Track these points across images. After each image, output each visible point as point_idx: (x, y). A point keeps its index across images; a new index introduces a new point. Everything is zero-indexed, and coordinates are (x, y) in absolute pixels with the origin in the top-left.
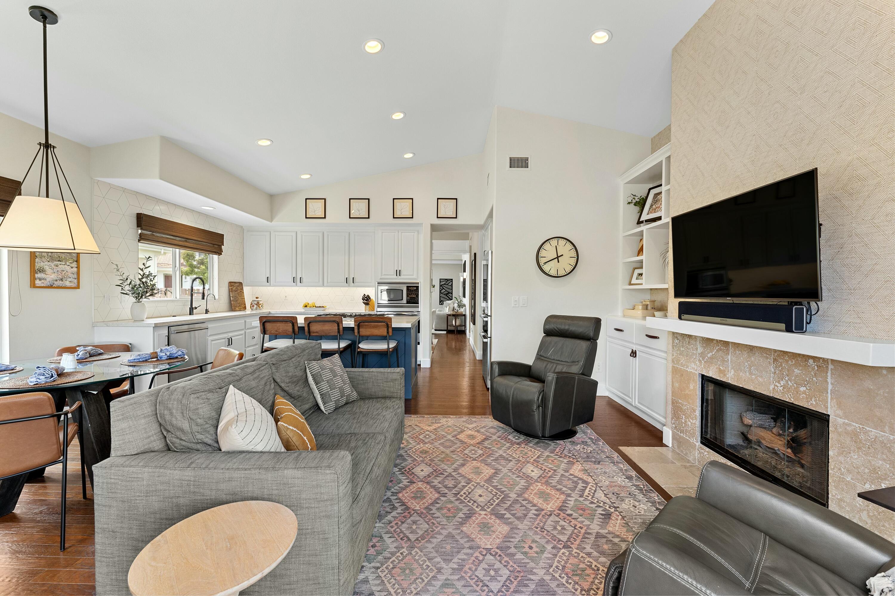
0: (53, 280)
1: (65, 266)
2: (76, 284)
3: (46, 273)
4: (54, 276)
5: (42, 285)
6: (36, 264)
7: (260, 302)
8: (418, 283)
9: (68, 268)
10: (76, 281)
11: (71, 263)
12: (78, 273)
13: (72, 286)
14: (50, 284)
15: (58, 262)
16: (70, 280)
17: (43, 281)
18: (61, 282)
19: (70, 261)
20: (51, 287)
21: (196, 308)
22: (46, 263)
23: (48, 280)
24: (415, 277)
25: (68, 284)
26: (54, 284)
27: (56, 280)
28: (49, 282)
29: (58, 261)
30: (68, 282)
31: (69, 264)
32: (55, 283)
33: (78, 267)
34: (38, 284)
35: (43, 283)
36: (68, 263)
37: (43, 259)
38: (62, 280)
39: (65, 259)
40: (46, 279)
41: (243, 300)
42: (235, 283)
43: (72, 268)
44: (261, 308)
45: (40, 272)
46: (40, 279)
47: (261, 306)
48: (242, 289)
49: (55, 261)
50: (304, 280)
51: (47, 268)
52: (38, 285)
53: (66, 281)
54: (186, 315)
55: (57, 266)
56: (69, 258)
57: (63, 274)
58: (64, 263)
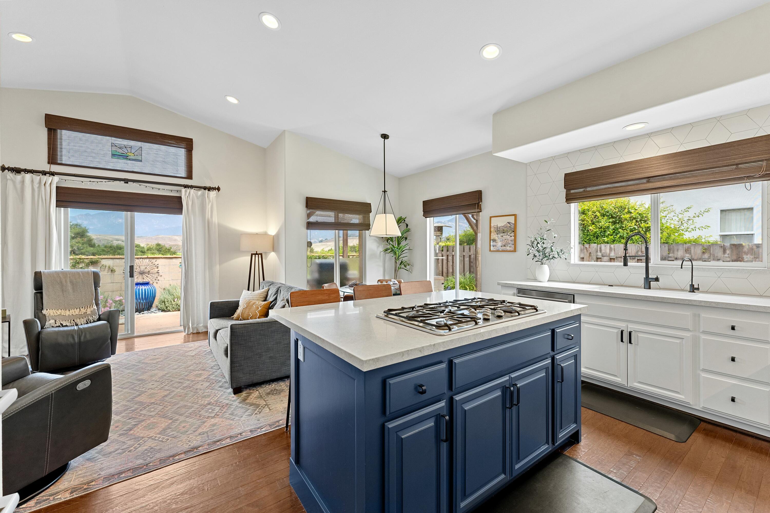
0: (500, 246)
1: (507, 236)
2: (514, 248)
3: (496, 242)
4: (500, 244)
5: (495, 250)
6: (492, 237)
9: (508, 237)
10: (513, 246)
11: (510, 233)
12: (515, 240)
13: (511, 250)
14: (499, 249)
15: (503, 234)
16: (509, 245)
17: (494, 247)
18: (504, 247)
19: (510, 232)
20: (499, 251)
21: (656, 280)
22: (497, 235)
23: (497, 246)
27: (502, 246)
30: (508, 247)
32: (501, 248)
33: (515, 236)
34: (492, 249)
36: (509, 234)
37: (495, 233)
38: (505, 246)
39: (507, 231)
43: (511, 237)
45: (494, 241)
49: (501, 233)
51: (497, 238)
53: (507, 246)
54: (640, 287)
55: (502, 237)
56: (509, 230)
57: (506, 242)
58: (506, 234)
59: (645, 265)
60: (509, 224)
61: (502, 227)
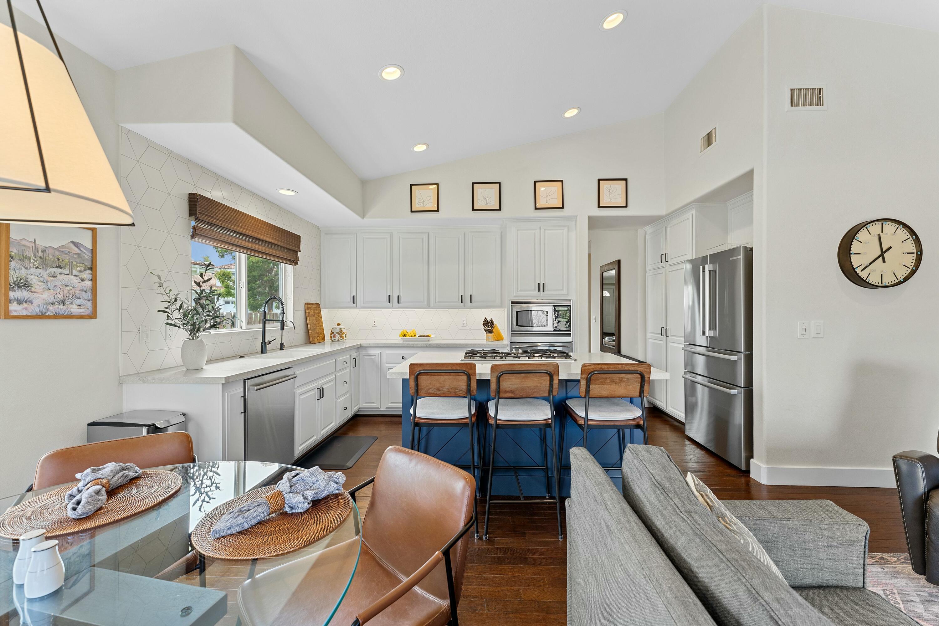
0: (47, 304)
1: (71, 277)
2: (90, 309)
3: (33, 290)
4: (47, 296)
5: (24, 313)
6: (12, 272)
7: (344, 331)
8: (569, 302)
9: (75, 281)
10: (89, 304)
11: (80, 271)
12: (94, 290)
13: (83, 314)
14: (42, 312)
15: (55, 270)
16: (79, 302)
17: (25, 305)
18: (61, 306)
19: (79, 269)
20: (42, 316)
21: (269, 343)
22: (33, 270)
23: (36, 302)
24: (565, 292)
25: (74, 309)
26: (47, 310)
27: (53, 304)
28: (39, 306)
29: (57, 267)
30: (75, 306)
31: (77, 273)
32: (51, 308)
33: (94, 280)
34: (15, 311)
35: (26, 309)
36: (75, 272)
37: (26, 262)
38: (63, 302)
39: (70, 263)
40: (31, 302)
41: (322, 327)
42: (312, 304)
43: (83, 280)
44: (345, 338)
45: (20, 287)
46: (19, 302)
47: (344, 335)
48: (320, 313)
49: (51, 267)
50: (402, 299)
51: (33, 280)
52: (15, 314)
53: (71, 304)
54: (256, 353)
55: (54, 277)
56: (77, 263)
57: (66, 291)
58: (68, 272)
59: (262, 329)
60: (77, 247)
61: (51, 251)
